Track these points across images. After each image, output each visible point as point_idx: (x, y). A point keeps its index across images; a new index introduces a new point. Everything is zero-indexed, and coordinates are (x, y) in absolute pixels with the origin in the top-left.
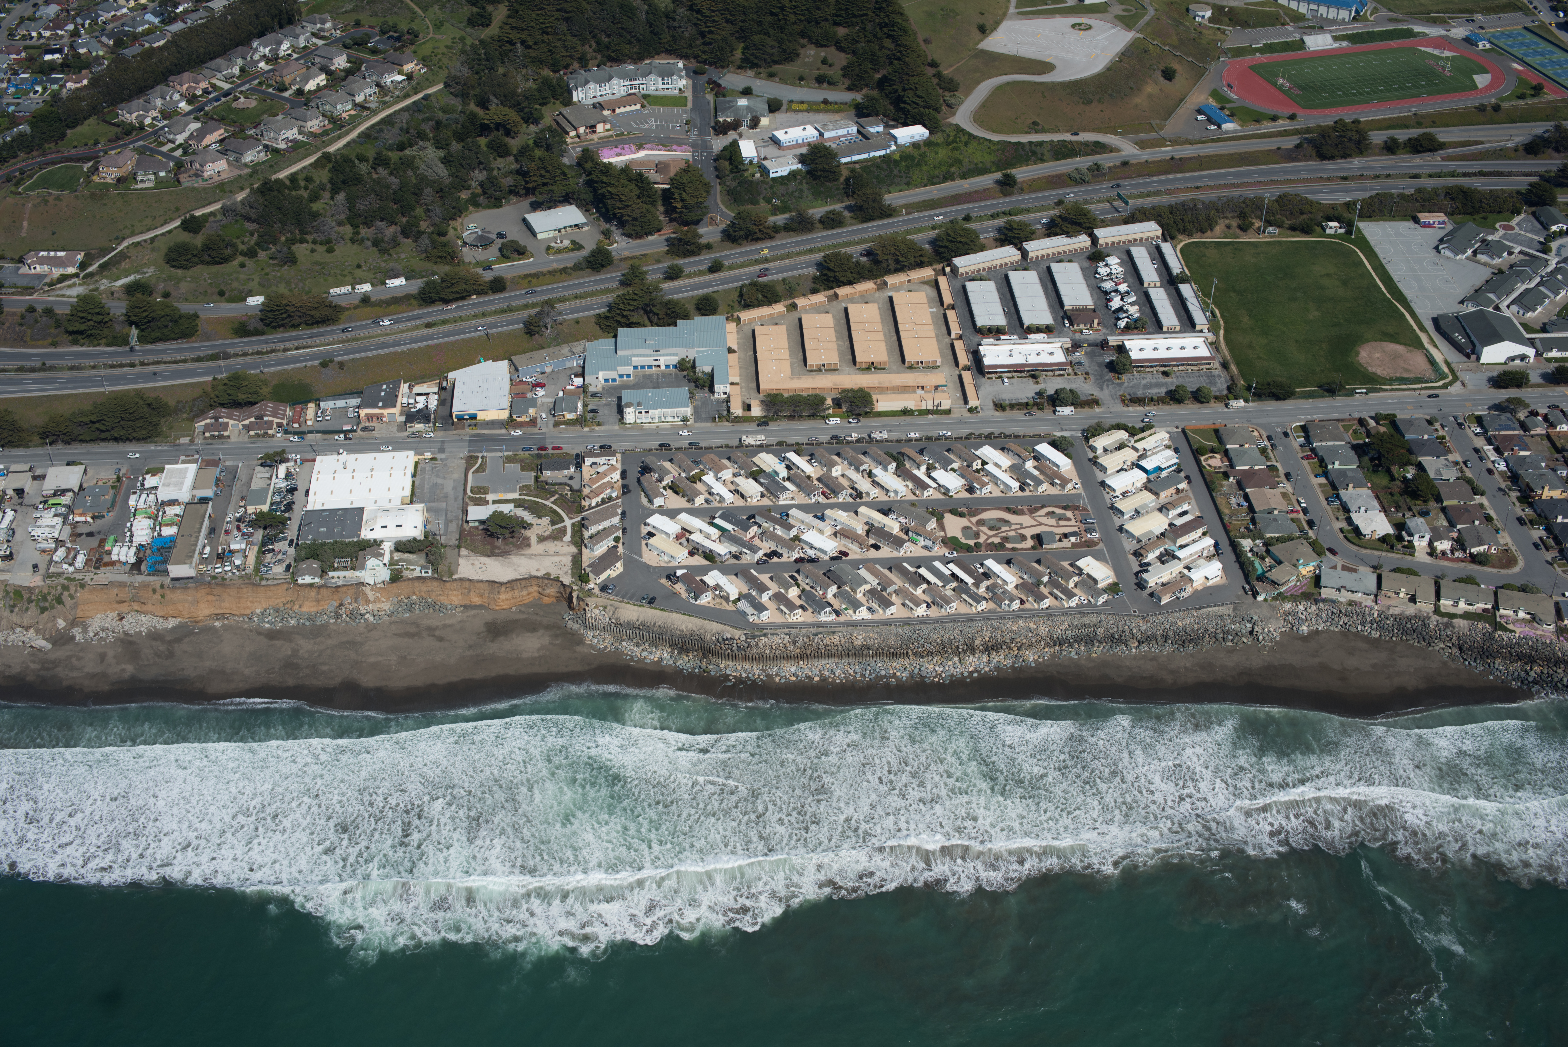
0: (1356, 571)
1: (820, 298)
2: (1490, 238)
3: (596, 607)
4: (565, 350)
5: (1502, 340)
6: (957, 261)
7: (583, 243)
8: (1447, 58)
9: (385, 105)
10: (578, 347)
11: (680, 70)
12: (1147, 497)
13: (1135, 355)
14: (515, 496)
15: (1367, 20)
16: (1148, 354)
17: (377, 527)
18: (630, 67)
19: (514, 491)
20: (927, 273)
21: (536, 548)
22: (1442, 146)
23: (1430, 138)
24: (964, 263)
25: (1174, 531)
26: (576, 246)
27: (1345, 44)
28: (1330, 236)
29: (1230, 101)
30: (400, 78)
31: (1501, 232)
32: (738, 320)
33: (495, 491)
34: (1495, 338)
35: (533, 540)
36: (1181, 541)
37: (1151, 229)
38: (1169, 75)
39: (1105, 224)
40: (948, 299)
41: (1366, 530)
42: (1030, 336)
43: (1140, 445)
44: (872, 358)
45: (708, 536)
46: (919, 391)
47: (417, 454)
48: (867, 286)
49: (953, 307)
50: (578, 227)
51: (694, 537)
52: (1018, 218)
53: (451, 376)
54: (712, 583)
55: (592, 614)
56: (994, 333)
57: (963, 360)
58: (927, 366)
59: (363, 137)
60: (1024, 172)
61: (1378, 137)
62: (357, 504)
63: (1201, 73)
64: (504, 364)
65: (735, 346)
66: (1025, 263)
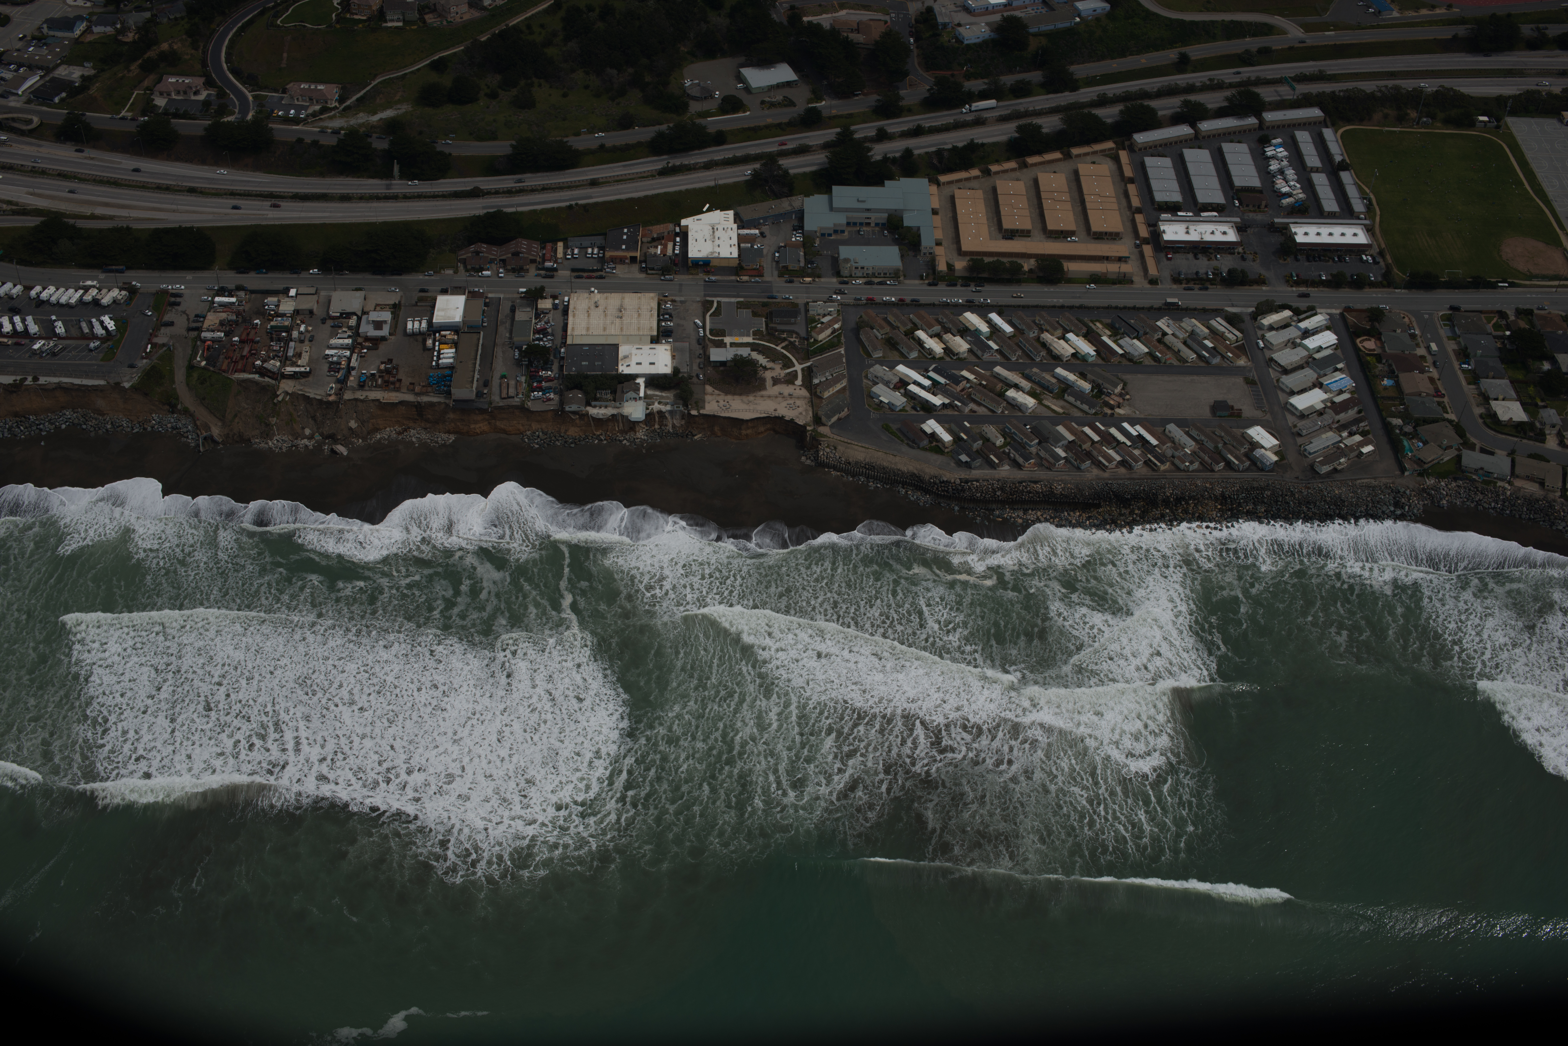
0: (1492, 454)
1: (1012, 165)
3: (828, 447)
4: (785, 203)
6: (1136, 136)
7: (795, 100)
10: (796, 201)
12: (1309, 374)
13: (1299, 239)
14: (749, 340)
16: (1312, 239)
17: (633, 364)
19: (748, 335)
20: (1109, 146)
21: (773, 391)
24: (1144, 139)
25: (1331, 407)
26: (788, 102)
28: (1479, 130)
32: (938, 183)
33: (731, 335)
35: (769, 381)
36: (1339, 417)
37: (1314, 115)
39: (1272, 107)
40: (1128, 173)
41: (1503, 418)
42: (1204, 215)
43: (1304, 324)
44: (1062, 226)
45: (923, 387)
46: (1104, 261)
47: (659, 296)
48: (1055, 156)
49: (1133, 181)
50: (788, 84)
51: (912, 388)
52: (1193, 98)
53: (684, 222)
54: (929, 431)
55: (824, 452)
56: (1171, 210)
57: (1144, 233)
58: (1111, 237)
60: (1196, 51)
61: (1527, 30)
62: (612, 341)
64: (730, 214)
65: (937, 208)
66: (1198, 141)
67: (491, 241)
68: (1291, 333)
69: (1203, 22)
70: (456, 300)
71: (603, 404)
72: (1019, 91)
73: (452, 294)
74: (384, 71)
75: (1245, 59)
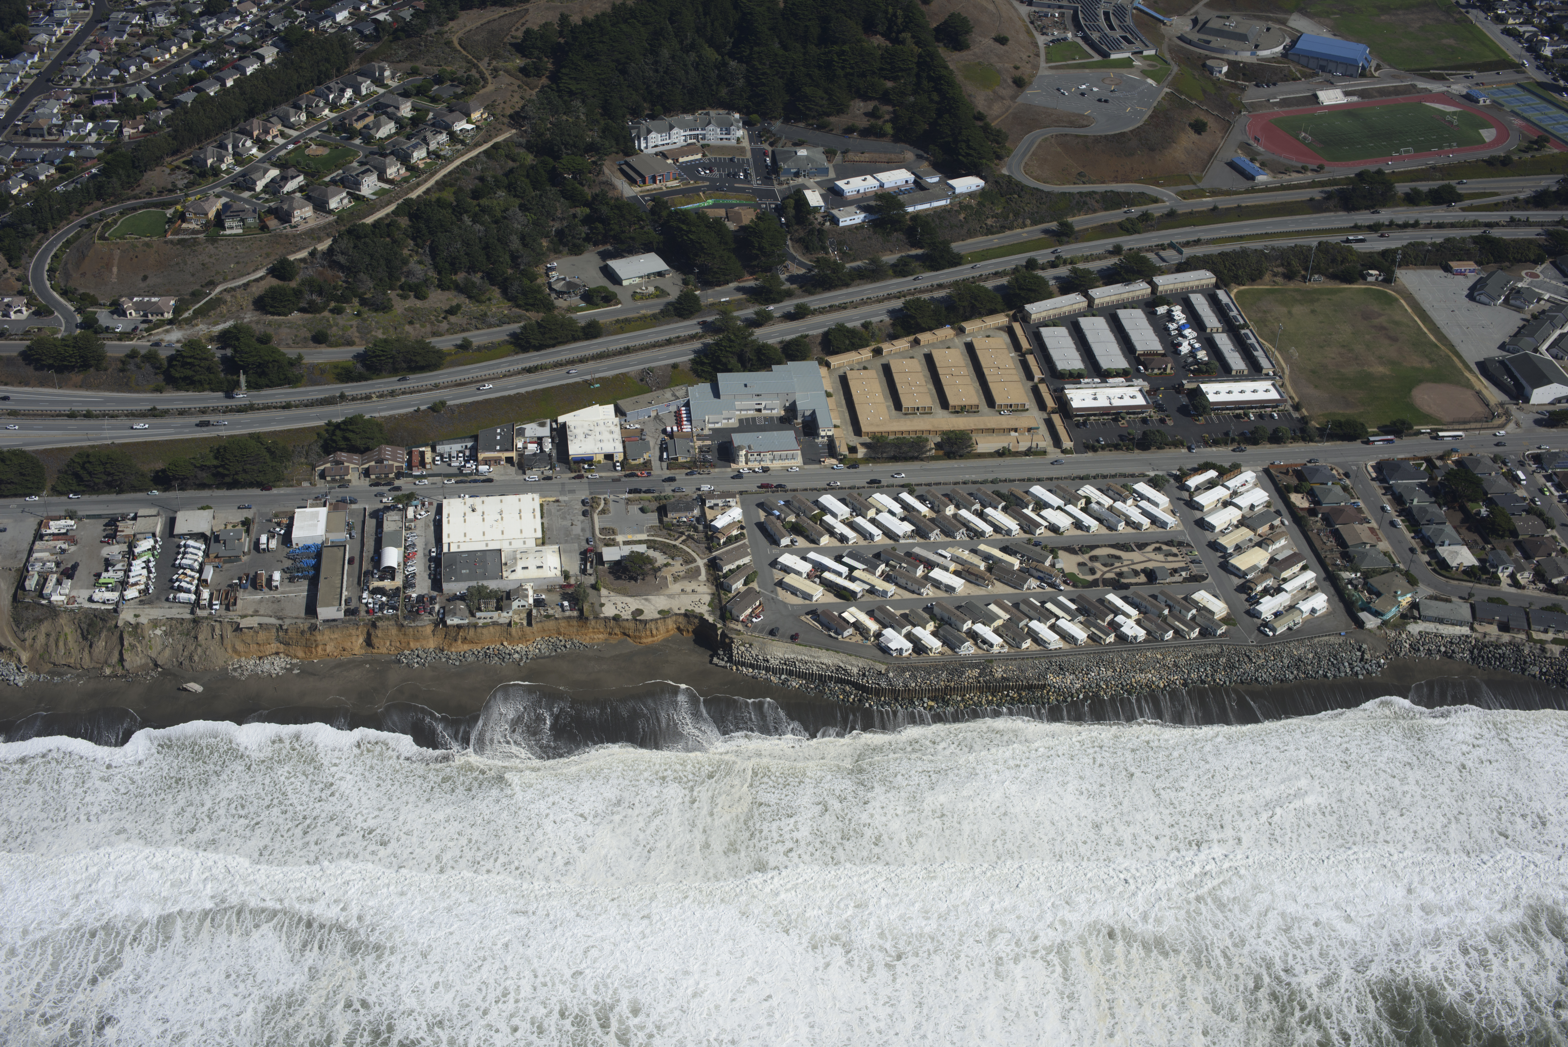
0: (1449, 601)
1: (903, 344)
2: (1520, 285)
3: (743, 645)
4: (668, 394)
5: (1549, 382)
6: (1028, 307)
7: (668, 290)
8: (1454, 113)
9: (459, 154)
10: (680, 391)
11: (737, 121)
12: (1245, 534)
13: (1212, 398)
14: (644, 537)
15: (1373, 76)
16: (1223, 398)
17: (519, 568)
18: (689, 117)
19: (641, 532)
20: (1002, 320)
21: (675, 588)
22: (1460, 198)
23: (1450, 190)
24: (1037, 310)
25: (1275, 565)
26: (661, 292)
27: (1355, 99)
28: (1371, 283)
29: (1258, 154)
30: (469, 127)
31: (1528, 280)
32: (828, 365)
33: (623, 533)
34: (1543, 380)
35: (670, 579)
36: (1285, 574)
37: (1205, 277)
38: (1199, 127)
39: (1162, 272)
40: (1025, 345)
41: (1454, 564)
42: (1110, 380)
43: (1231, 483)
44: (965, 401)
45: (839, 574)
46: (1013, 433)
47: (541, 496)
48: (946, 332)
49: (1031, 352)
50: (660, 274)
51: (827, 575)
52: (1081, 266)
53: (561, 419)
54: (852, 620)
55: (738, 650)
56: (1075, 377)
57: (1050, 403)
58: (1016, 409)
59: (441, 185)
60: (1079, 221)
61: (1402, 188)
62: (493, 546)
63: (1227, 126)
64: (610, 408)
65: (830, 390)
66: (1091, 310)
67: (353, 449)
68: (1220, 493)
69: (1080, 193)
70: (317, 513)
71: (489, 614)
72: (901, 269)
73: (312, 506)
74: (225, 280)
75: (1127, 228)
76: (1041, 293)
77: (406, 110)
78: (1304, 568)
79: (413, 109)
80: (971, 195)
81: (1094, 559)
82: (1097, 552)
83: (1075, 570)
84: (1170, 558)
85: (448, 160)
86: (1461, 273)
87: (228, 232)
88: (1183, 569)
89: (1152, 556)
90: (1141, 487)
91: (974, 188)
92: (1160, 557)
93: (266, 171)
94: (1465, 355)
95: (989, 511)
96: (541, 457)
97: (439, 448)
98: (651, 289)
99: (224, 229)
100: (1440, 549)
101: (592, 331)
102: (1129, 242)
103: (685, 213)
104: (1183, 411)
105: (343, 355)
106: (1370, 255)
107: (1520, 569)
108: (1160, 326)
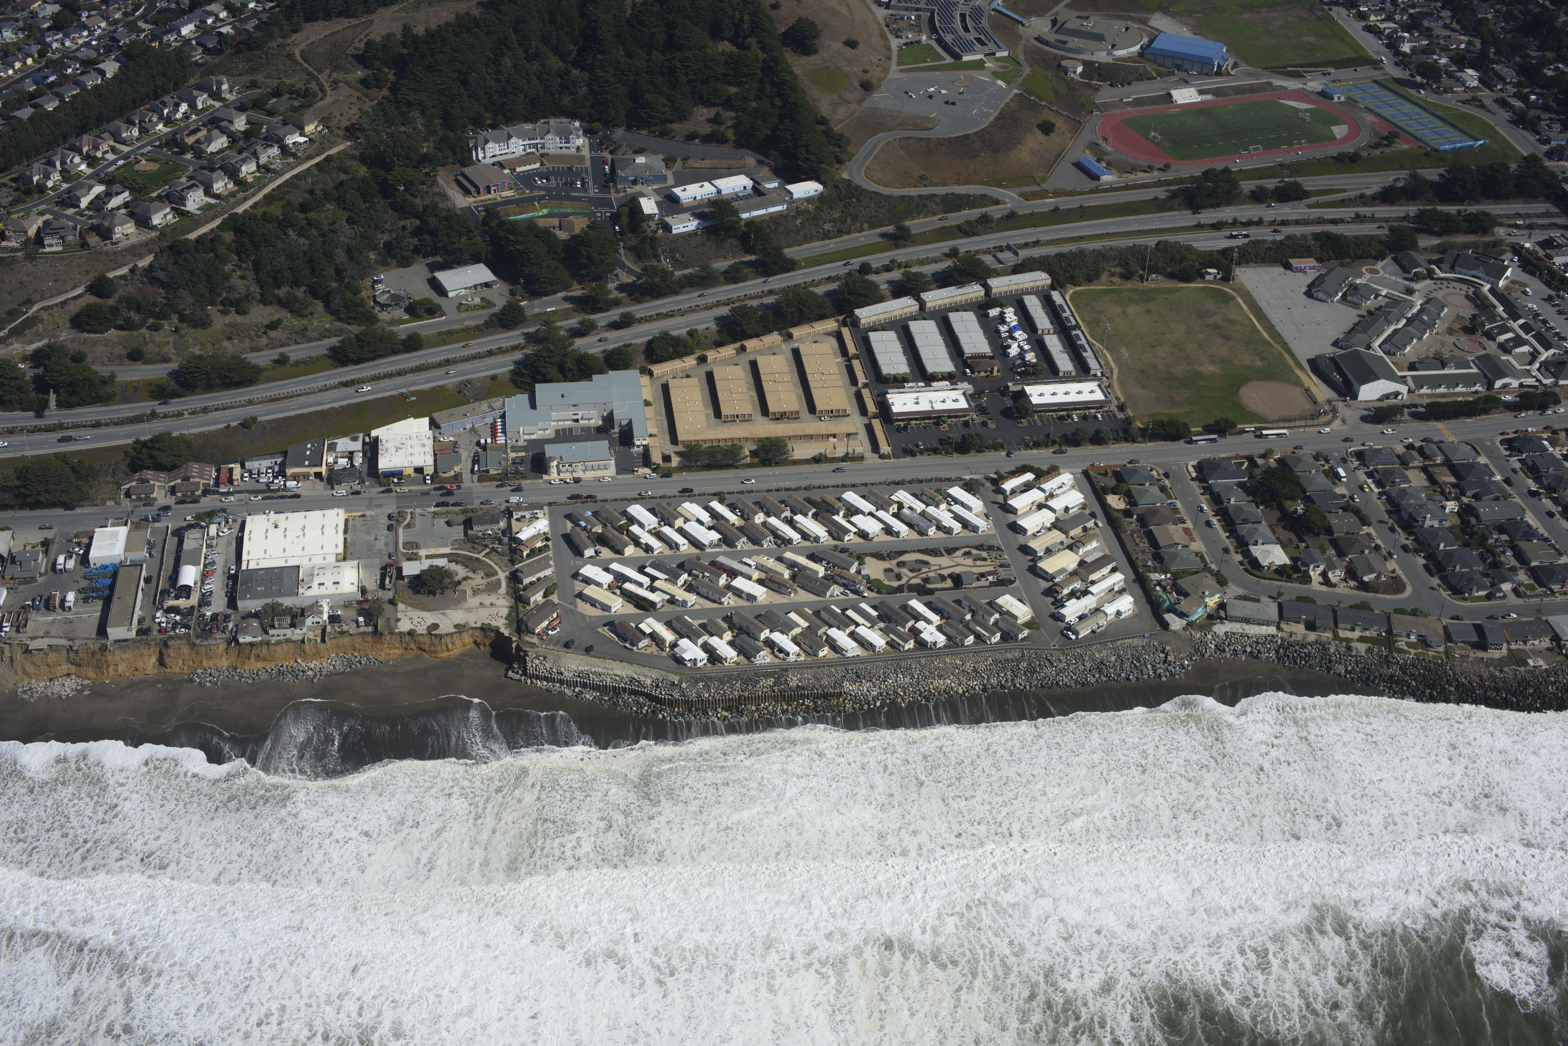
0: (1257, 600)
1: (728, 351)
2: (1358, 281)
3: (537, 658)
4: (484, 406)
5: (1377, 378)
6: (858, 312)
7: (494, 301)
8: (1307, 110)
9: (290, 167)
10: (497, 403)
11: (577, 130)
12: (1057, 536)
13: (1035, 400)
14: (447, 550)
15: (1229, 74)
16: (1048, 399)
17: (315, 585)
18: (528, 127)
19: (445, 546)
20: (831, 325)
21: (473, 601)
22: (1306, 195)
23: (1297, 187)
24: (866, 314)
25: (1084, 568)
26: (487, 303)
27: (1209, 97)
28: (1209, 282)
29: (1106, 154)
30: (302, 140)
31: (1368, 276)
32: (651, 374)
33: (427, 547)
34: (1370, 376)
35: (469, 592)
36: (1093, 577)
37: (1040, 279)
38: (1047, 128)
39: (997, 274)
40: (852, 349)
41: (1265, 563)
42: (935, 384)
43: (1048, 486)
44: (785, 408)
45: (640, 585)
46: (831, 439)
47: (346, 511)
48: (774, 338)
49: (857, 357)
50: (487, 285)
51: (628, 586)
52: (914, 270)
53: (374, 433)
54: (648, 631)
55: (532, 663)
56: (899, 382)
57: (871, 408)
58: (837, 415)
59: (269, 199)
60: (916, 224)
61: (1247, 186)
62: (292, 563)
63: (1077, 126)
64: (425, 421)
65: (650, 399)
66: (923, 313)
67: (159, 467)
68: (1035, 495)
69: (920, 197)
70: (117, 532)
71: (282, 632)
72: (733, 276)
73: (113, 525)
74: (43, 298)
75: (966, 230)
76: (872, 297)
77: (240, 124)
78: (1114, 570)
79: (248, 122)
80: (809, 200)
81: (901, 564)
82: (905, 558)
83: (881, 576)
84: (979, 563)
85: (278, 174)
86: (1301, 270)
87: (47, 250)
88: (990, 573)
89: (961, 560)
90: (956, 491)
91: (812, 193)
92: (969, 561)
93: (91, 188)
94: (1297, 352)
95: (799, 518)
96: (349, 473)
97: (248, 465)
98: (477, 300)
99: (44, 246)
100: (1253, 549)
101: (413, 343)
102: (965, 245)
103: (513, 223)
104: (1007, 413)
105: (158, 372)
106: (1211, 253)
107: (1331, 566)
108: (990, 328)
